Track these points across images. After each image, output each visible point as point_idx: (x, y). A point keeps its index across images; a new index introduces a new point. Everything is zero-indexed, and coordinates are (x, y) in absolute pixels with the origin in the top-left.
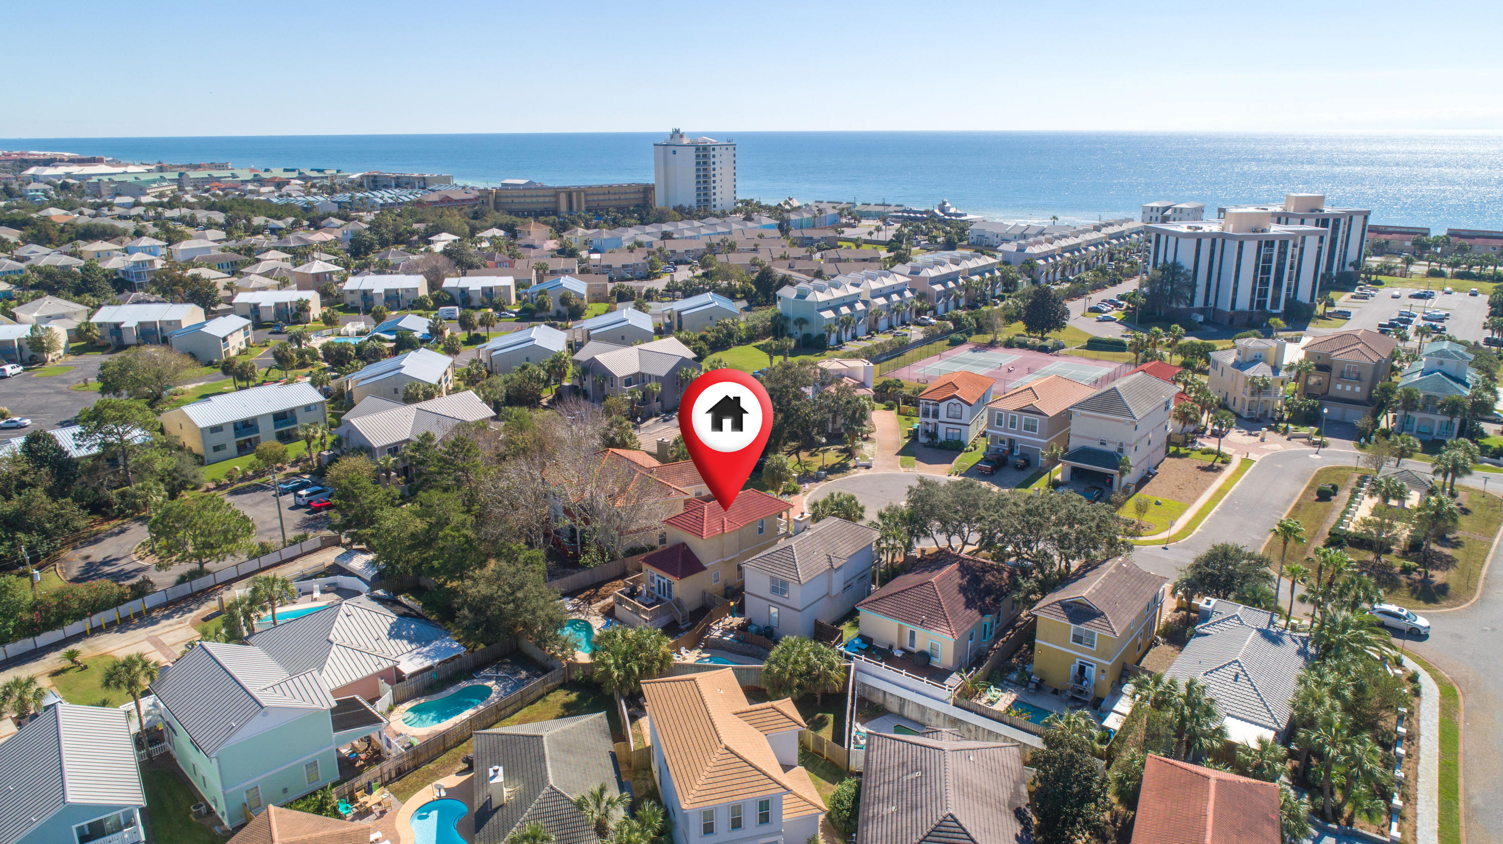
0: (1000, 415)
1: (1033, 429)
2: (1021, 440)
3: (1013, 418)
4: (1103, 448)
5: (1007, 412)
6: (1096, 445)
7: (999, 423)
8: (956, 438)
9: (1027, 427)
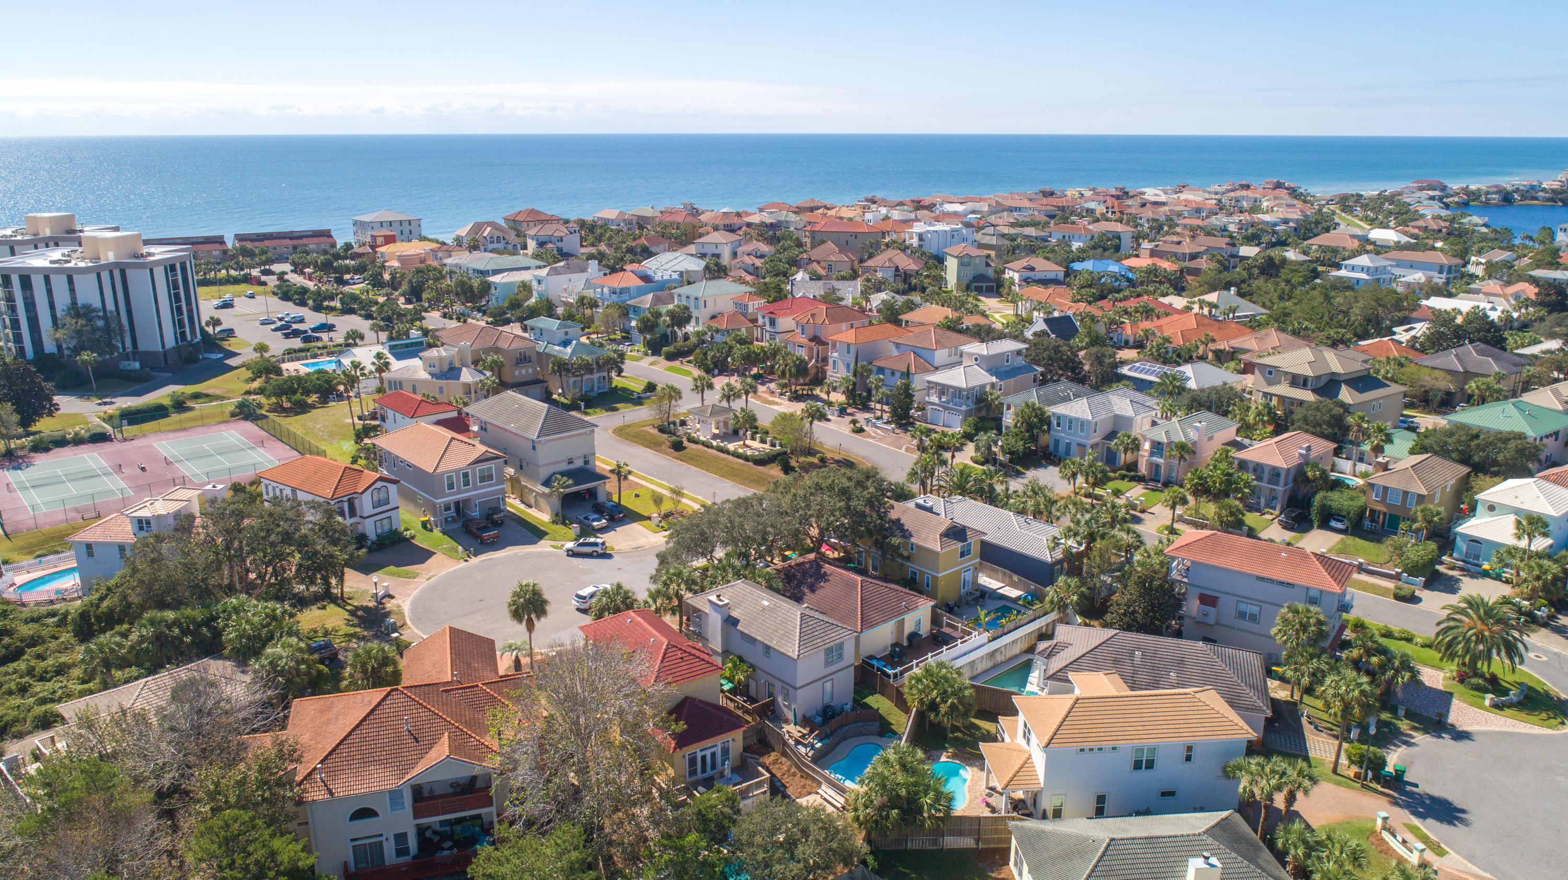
0: (450, 478)
1: (490, 477)
2: (479, 496)
3: (466, 475)
4: (572, 467)
5: (457, 471)
6: (565, 467)
7: (451, 486)
8: (386, 528)
9: (482, 479)
